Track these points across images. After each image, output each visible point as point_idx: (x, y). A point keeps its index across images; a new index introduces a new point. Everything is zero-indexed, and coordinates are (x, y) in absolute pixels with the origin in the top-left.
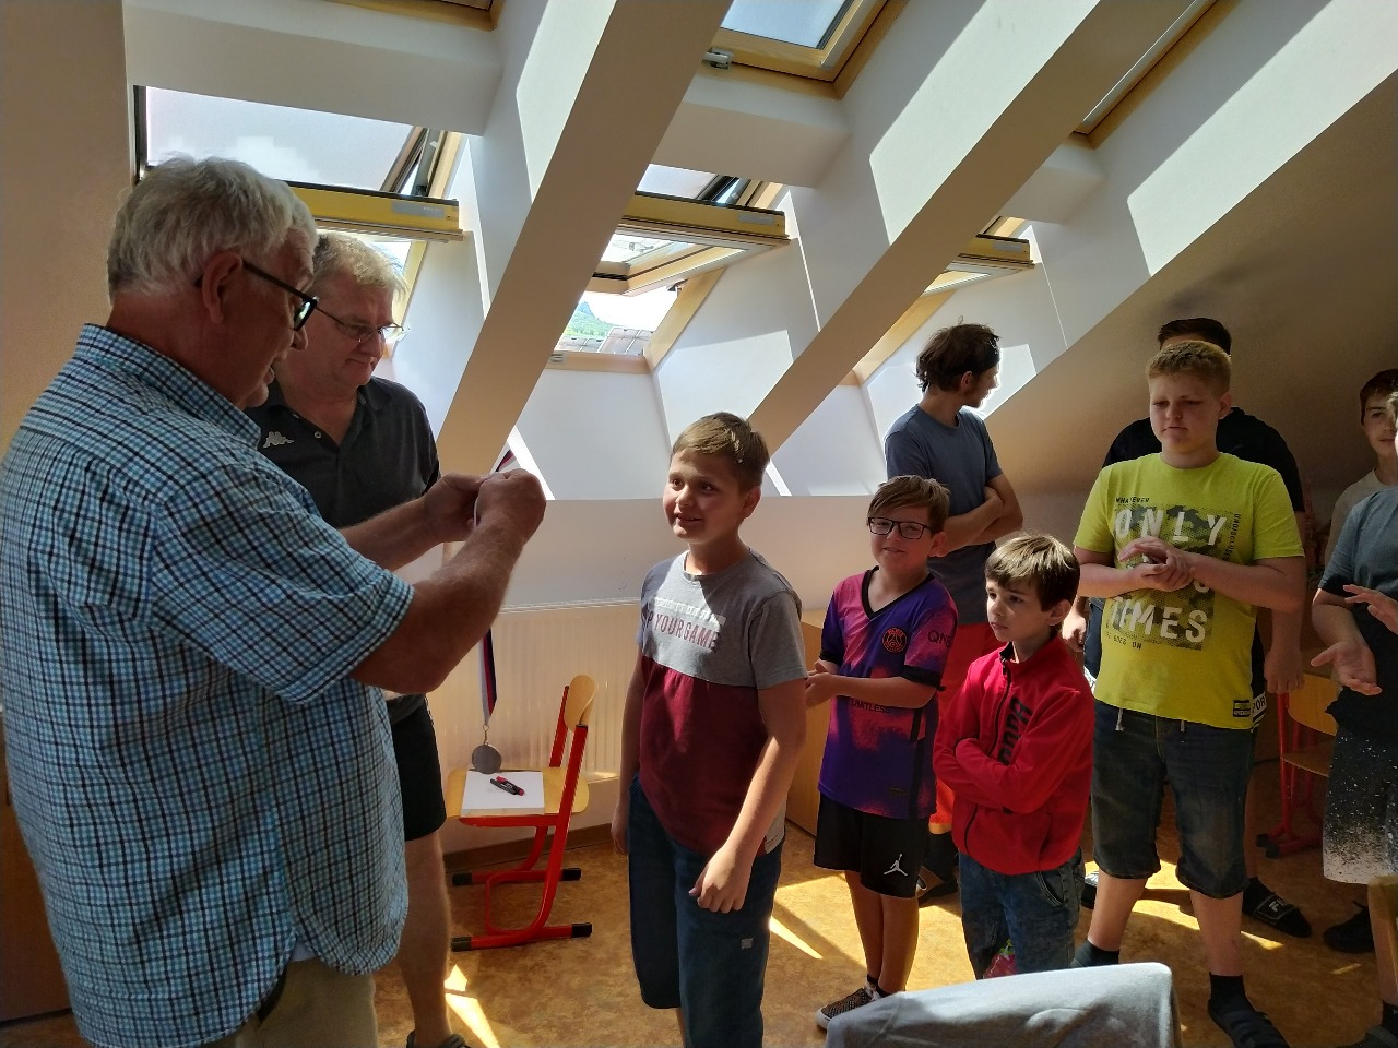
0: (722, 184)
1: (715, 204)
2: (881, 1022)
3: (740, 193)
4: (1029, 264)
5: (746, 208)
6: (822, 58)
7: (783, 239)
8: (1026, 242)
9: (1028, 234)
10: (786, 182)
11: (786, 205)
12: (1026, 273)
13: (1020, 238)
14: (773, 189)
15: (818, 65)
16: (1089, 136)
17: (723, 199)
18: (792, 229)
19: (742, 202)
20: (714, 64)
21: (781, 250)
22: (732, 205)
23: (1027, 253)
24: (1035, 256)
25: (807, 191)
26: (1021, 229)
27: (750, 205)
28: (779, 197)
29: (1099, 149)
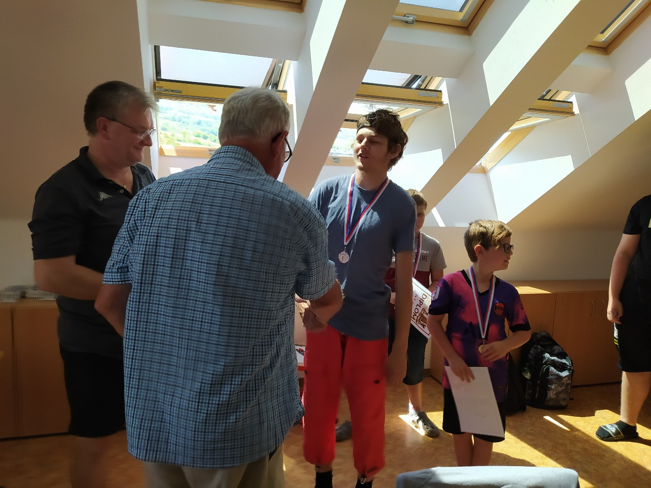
0: (415, 78)
1: (411, 88)
2: (422, 479)
3: (423, 82)
4: (572, 114)
5: (425, 89)
6: (461, 16)
7: (441, 104)
8: (571, 103)
9: (573, 99)
10: (443, 76)
11: (444, 88)
12: (570, 118)
13: (569, 100)
14: (437, 80)
15: (459, 20)
16: (606, 49)
17: (414, 86)
18: (445, 99)
19: (423, 87)
20: (407, 22)
21: (440, 109)
22: (418, 88)
23: (572, 108)
24: (576, 110)
25: (453, 80)
26: (569, 96)
27: (427, 88)
28: (441, 84)
29: (611, 55)
